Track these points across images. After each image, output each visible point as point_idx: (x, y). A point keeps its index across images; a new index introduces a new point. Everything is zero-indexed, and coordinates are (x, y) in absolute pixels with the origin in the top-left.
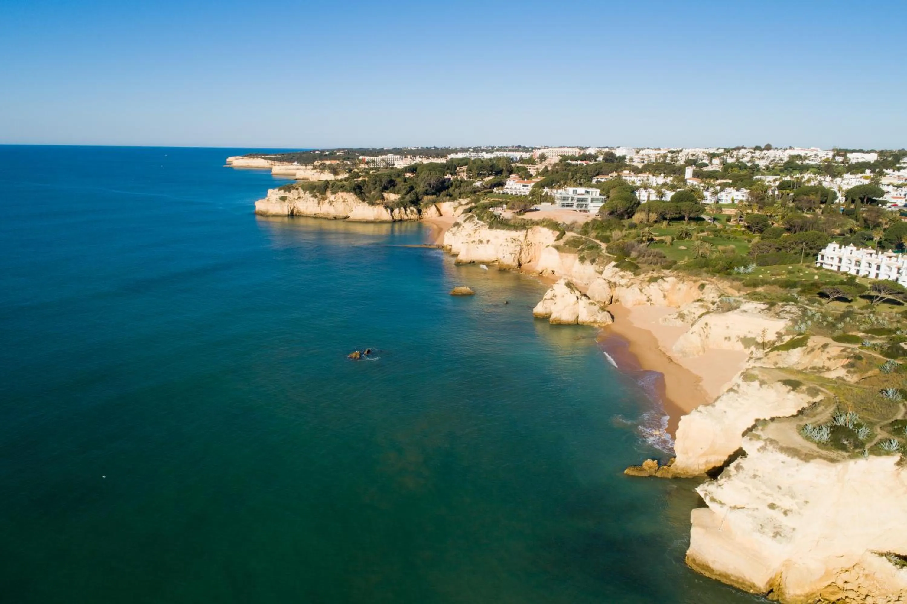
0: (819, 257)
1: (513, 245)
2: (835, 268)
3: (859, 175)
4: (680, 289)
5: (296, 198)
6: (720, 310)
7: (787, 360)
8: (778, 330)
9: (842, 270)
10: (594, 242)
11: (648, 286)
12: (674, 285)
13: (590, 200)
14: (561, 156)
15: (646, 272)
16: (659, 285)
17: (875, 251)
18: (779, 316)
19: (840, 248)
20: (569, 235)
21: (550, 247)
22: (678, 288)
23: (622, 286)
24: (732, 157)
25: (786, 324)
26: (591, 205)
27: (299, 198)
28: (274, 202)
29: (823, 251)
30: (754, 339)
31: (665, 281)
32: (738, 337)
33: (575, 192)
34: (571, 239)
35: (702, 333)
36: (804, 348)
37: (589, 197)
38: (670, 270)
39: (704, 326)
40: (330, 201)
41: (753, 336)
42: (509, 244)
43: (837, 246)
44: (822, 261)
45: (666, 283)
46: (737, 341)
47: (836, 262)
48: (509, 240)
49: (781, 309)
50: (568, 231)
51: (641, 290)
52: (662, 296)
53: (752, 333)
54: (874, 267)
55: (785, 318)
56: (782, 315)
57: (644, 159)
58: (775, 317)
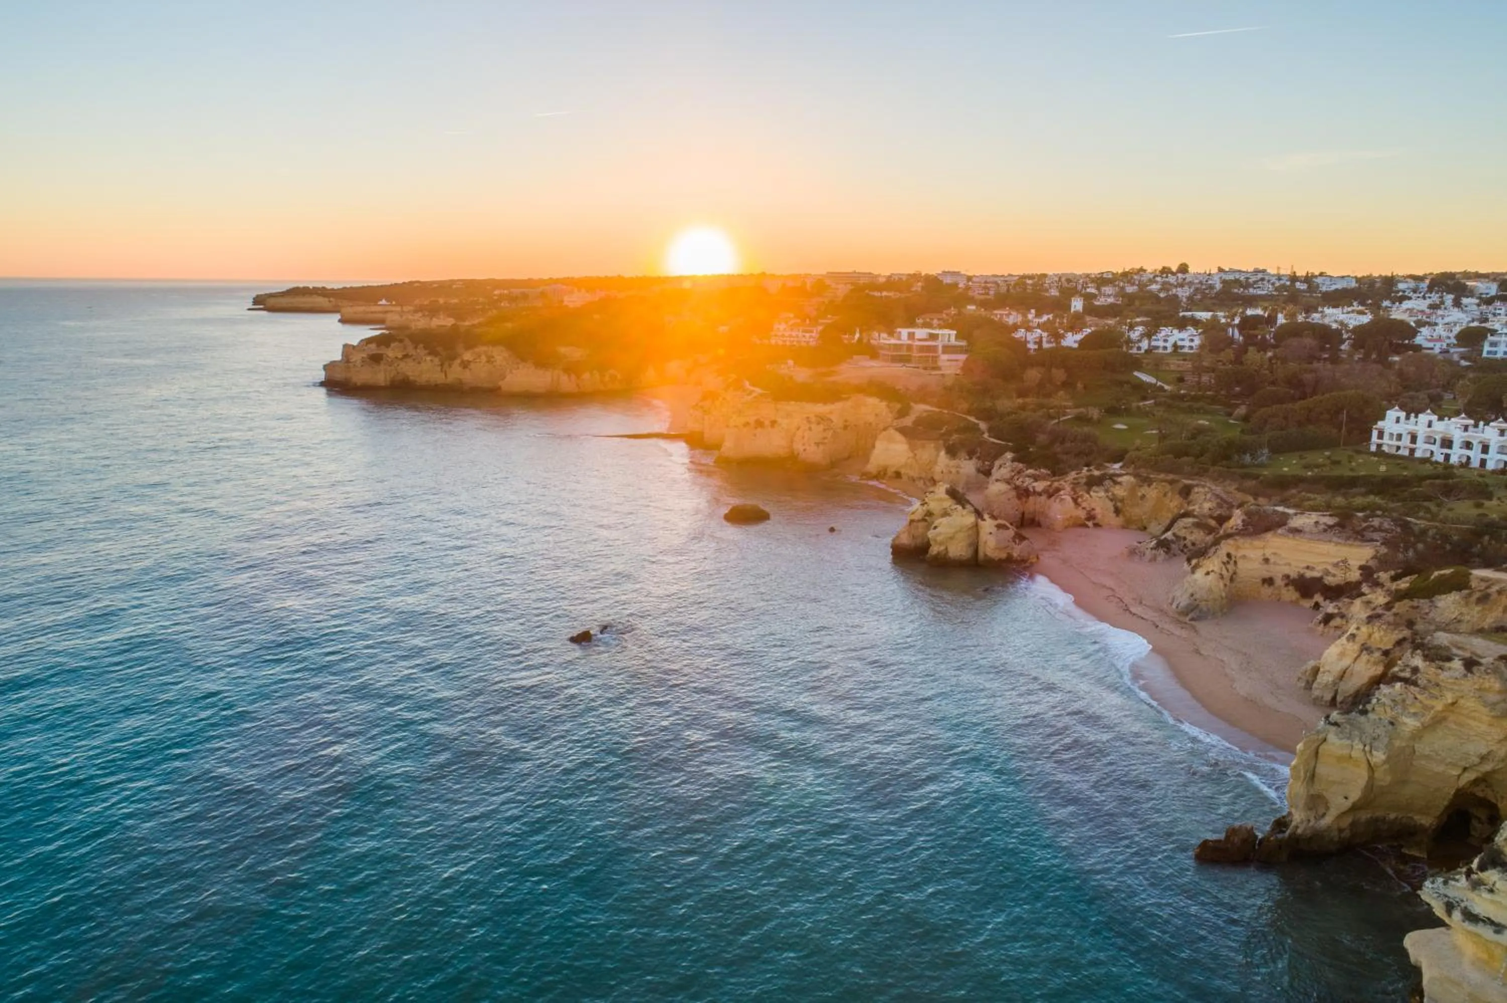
0: (1375, 434)
1: (821, 427)
2: (1406, 453)
3: (1346, 309)
4: (1143, 497)
5: (400, 356)
6: (1251, 529)
7: (1431, 615)
8: (1363, 563)
9: (1418, 454)
10: (966, 419)
11: (1088, 493)
12: (1132, 490)
13: (940, 349)
14: (852, 284)
15: (1077, 467)
16: (1107, 491)
17: (1472, 422)
18: (1363, 536)
19: (1408, 418)
20: (920, 409)
21: (892, 431)
22: (1140, 494)
23: (1040, 494)
24: (1133, 284)
25: (1377, 552)
26: (945, 357)
27: (406, 356)
28: (358, 363)
29: (1380, 424)
30: (1320, 579)
31: (1116, 483)
32: (1287, 577)
33: (911, 336)
34: (925, 414)
35: (1224, 572)
36: (1465, 592)
37: (939, 344)
38: (1120, 464)
39: (1225, 559)
40: (463, 362)
41: (1316, 574)
42: (813, 426)
43: (1403, 415)
44: (1380, 441)
45: (1118, 487)
46: (1287, 585)
47: (1406, 441)
48: (813, 419)
49: (1365, 525)
50: (916, 402)
51: (1075, 500)
52: (1112, 509)
53: (1313, 569)
54: (1477, 448)
55: (1372, 540)
56: (1369, 535)
57: (988, 289)
58: (1356, 539)
